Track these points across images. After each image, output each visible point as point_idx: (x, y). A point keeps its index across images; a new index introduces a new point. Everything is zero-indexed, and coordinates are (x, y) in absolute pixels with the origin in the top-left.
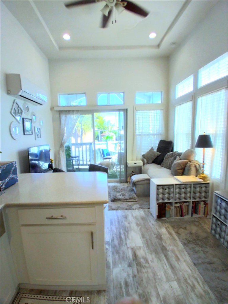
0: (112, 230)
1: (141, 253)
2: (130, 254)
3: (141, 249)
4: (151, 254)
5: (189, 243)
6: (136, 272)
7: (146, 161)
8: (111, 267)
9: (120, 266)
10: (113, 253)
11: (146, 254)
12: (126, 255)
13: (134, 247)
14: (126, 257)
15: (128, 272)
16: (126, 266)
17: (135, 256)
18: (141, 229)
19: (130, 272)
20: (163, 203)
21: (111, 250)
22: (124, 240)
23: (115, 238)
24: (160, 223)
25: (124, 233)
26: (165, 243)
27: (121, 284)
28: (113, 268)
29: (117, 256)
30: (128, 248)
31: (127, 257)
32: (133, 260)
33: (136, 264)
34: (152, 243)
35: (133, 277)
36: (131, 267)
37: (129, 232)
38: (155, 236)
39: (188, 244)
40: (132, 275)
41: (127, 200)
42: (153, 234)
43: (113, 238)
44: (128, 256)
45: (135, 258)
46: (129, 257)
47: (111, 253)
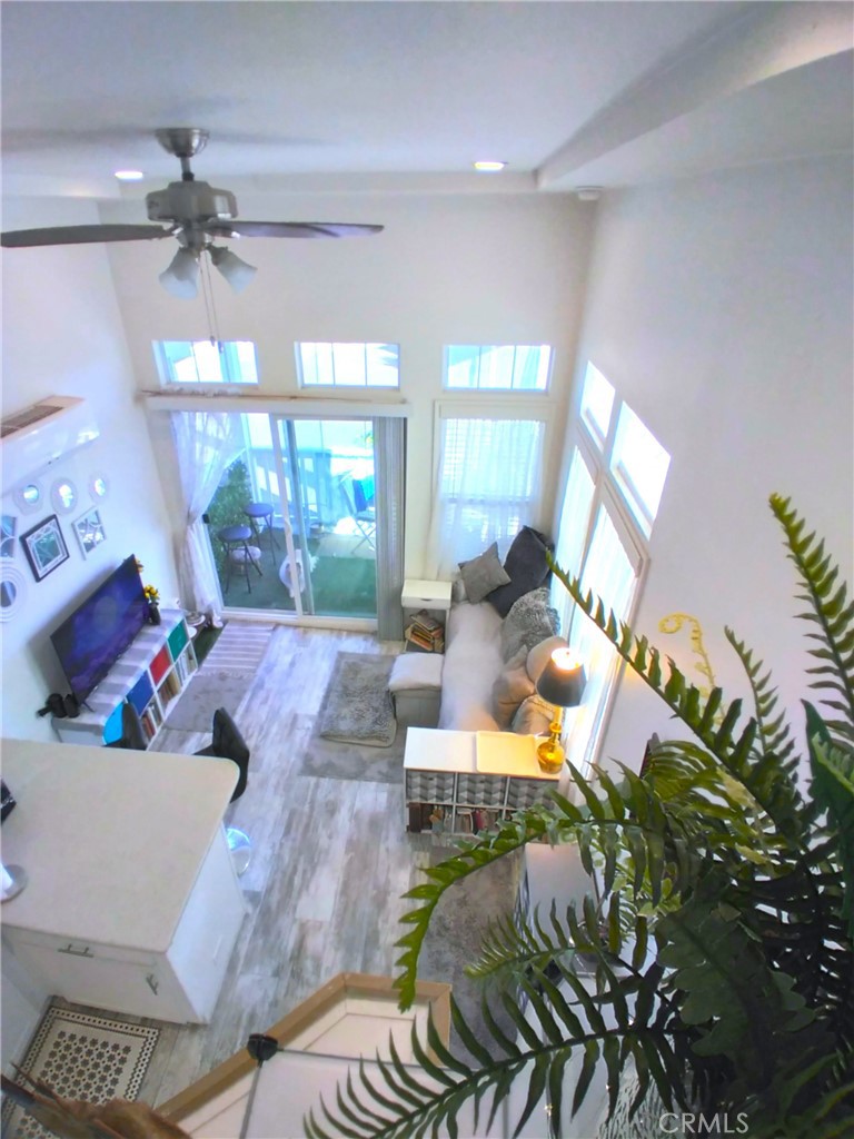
0: (279, 857)
1: (315, 943)
2: (290, 942)
3: (323, 930)
4: (337, 949)
5: (439, 934)
6: (283, 991)
7: (462, 591)
8: (239, 971)
9: (257, 969)
10: (255, 932)
11: (324, 947)
12: (281, 943)
13: (308, 921)
14: (279, 949)
15: (266, 991)
16: (270, 972)
17: (300, 945)
18: (350, 862)
19: (271, 993)
20: (422, 805)
21: (254, 923)
22: (295, 894)
23: (277, 885)
24: (409, 847)
25: (305, 872)
26: (386, 921)
27: (240, 1018)
28: (241, 973)
29: (260, 942)
30: (295, 920)
31: (282, 948)
32: (291, 959)
33: (292, 971)
34: (354, 915)
35: (271, 1005)
36: (277, 979)
37: (318, 869)
38: (375, 892)
39: (437, 938)
40: (271, 999)
41: (363, 738)
42: (370, 887)
43: (274, 882)
44: (285, 943)
45: (296, 953)
46: (286, 948)
47: (252, 930)
